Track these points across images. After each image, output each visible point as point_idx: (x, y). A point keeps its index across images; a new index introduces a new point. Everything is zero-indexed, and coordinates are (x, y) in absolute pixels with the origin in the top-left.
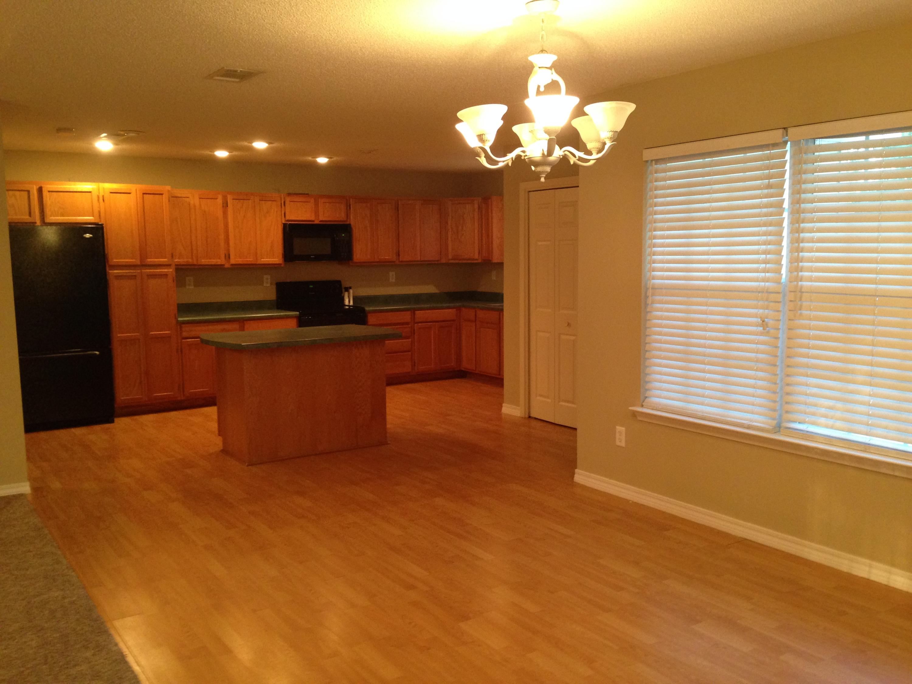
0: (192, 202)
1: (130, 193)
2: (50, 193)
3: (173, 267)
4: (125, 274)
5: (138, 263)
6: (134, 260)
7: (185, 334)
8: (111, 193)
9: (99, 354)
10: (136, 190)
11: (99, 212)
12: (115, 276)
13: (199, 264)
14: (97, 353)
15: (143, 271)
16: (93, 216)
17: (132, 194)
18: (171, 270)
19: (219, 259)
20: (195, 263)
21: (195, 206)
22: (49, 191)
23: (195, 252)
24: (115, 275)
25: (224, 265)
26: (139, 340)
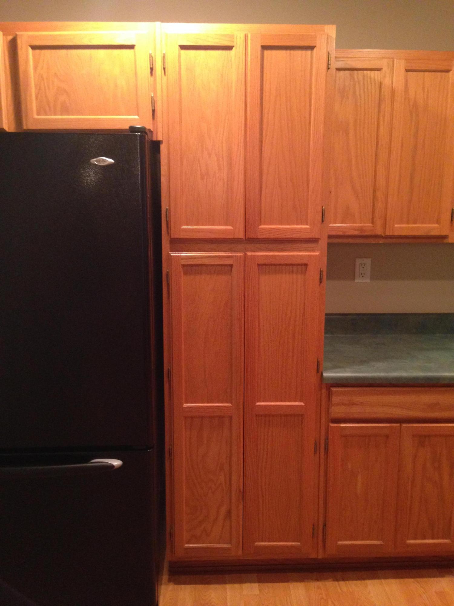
0: (387, 81)
1: (229, 48)
2: (38, 51)
3: (323, 243)
4: (206, 262)
5: (241, 235)
6: (230, 227)
7: (337, 411)
8: (183, 47)
9: (120, 468)
10: (246, 37)
11: (153, 103)
12: (184, 266)
13: (387, 233)
14: (116, 463)
15: (249, 254)
16: (138, 115)
17: (234, 48)
18: (317, 253)
19: (438, 222)
20: (379, 232)
21: (393, 92)
22: (34, 48)
23: (380, 205)
24: (183, 262)
25: (445, 237)
26: (231, 418)
